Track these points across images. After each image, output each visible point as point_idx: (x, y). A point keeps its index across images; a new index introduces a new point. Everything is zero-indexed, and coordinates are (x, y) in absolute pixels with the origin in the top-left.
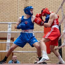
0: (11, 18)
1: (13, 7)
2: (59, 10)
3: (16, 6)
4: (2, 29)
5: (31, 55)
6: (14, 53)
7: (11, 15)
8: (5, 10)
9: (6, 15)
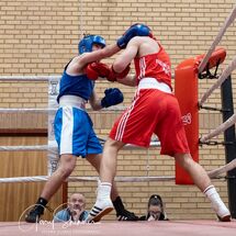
0: (57, 61)
1: (64, 23)
2: (225, 31)
3: (72, 18)
4: (27, 100)
5: (127, 190)
6: (69, 184)
7: (58, 51)
8: (35, 32)
9: (40, 51)
